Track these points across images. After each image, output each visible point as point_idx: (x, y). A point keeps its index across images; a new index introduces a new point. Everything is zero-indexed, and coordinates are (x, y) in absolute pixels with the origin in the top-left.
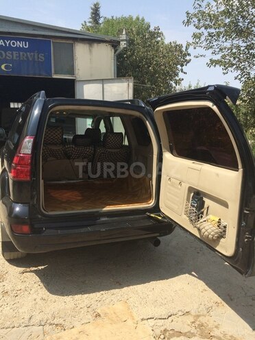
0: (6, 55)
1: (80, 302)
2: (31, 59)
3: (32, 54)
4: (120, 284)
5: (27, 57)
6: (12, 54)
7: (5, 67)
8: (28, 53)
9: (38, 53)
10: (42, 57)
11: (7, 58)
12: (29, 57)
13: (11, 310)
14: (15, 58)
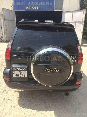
0: (39, 3)
1: (27, 113)
2: (47, 4)
3: (48, 2)
4: (47, 108)
5: (46, 4)
6: (41, 3)
7: (38, 8)
8: (46, 2)
9: (50, 2)
10: (51, 3)
11: (39, 4)
12: (46, 3)
13: (1, 109)
14: (41, 4)
